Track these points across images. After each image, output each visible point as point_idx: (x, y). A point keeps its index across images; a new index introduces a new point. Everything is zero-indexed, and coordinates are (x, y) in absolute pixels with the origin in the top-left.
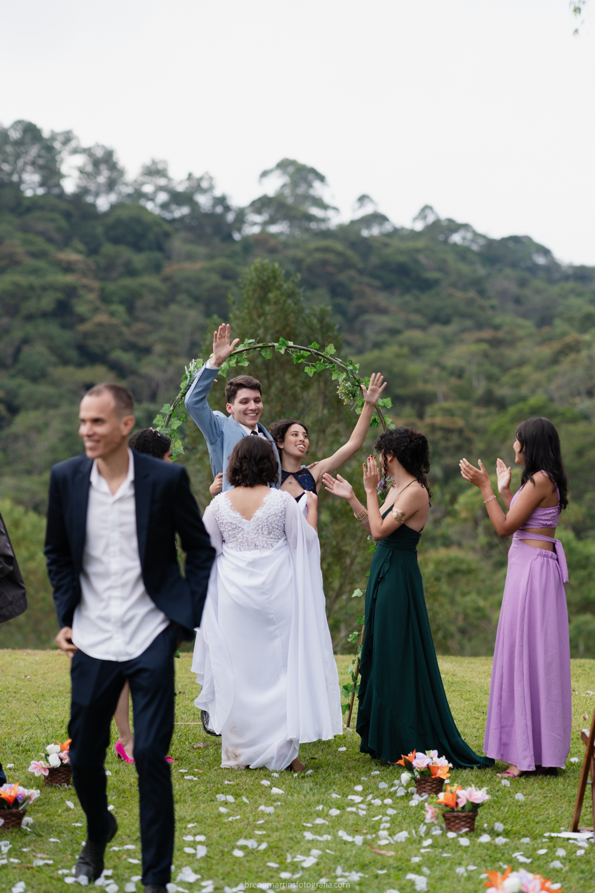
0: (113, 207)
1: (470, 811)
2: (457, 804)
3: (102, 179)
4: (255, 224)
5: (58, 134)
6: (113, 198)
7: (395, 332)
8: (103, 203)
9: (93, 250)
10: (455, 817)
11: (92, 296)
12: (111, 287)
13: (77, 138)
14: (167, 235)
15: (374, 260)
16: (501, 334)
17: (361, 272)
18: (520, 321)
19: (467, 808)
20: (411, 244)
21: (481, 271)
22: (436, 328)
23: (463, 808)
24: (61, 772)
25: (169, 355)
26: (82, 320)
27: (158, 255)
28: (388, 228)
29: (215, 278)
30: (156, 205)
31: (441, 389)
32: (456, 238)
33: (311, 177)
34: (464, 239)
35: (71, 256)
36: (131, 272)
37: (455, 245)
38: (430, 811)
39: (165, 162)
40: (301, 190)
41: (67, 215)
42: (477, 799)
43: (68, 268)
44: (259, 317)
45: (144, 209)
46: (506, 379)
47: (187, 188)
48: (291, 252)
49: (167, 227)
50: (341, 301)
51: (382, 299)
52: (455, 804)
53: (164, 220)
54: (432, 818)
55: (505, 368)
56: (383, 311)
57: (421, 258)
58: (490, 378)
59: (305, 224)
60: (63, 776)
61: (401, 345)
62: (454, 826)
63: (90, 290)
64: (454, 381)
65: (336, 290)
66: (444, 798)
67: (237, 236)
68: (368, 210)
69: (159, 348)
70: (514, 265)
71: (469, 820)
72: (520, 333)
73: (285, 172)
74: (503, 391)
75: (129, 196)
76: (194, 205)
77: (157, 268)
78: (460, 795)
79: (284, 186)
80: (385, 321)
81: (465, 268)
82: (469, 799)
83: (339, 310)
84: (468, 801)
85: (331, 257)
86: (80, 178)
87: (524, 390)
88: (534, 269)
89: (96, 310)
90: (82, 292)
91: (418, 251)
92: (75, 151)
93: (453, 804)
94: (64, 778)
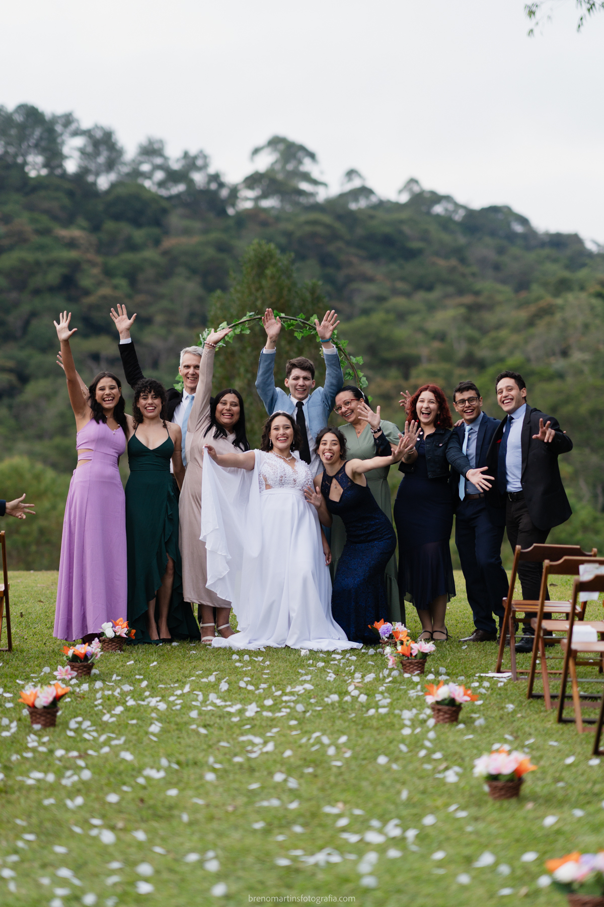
0: (113, 186)
1: (420, 659)
2: (411, 654)
3: (101, 160)
4: (247, 199)
5: (59, 117)
6: (112, 177)
7: (381, 299)
8: (103, 182)
9: (96, 228)
10: (410, 663)
11: (95, 271)
12: (113, 261)
13: (77, 121)
14: (164, 211)
15: (360, 231)
16: (481, 299)
17: (348, 243)
18: (500, 287)
19: (418, 657)
20: (396, 216)
21: (462, 240)
22: (421, 295)
23: (416, 656)
24: (115, 642)
25: (170, 324)
26: (87, 293)
27: (156, 231)
28: (374, 199)
29: (211, 252)
30: (153, 183)
31: (424, 352)
32: (438, 209)
33: (300, 154)
34: (446, 210)
35: (75, 232)
36: (132, 246)
37: (438, 216)
38: (391, 660)
39: (161, 142)
40: (290, 167)
41: (71, 194)
42: (425, 650)
43: (72, 244)
44: (257, 290)
45: (142, 187)
46: (485, 341)
47: (183, 166)
48: (283, 226)
49: (165, 204)
50: (330, 271)
51: (368, 268)
52: (409, 653)
53: (161, 197)
54: (393, 664)
55: (484, 331)
56: (370, 280)
57: (406, 229)
58: (472, 341)
59: (296, 198)
60: (117, 645)
61: (388, 311)
62: (409, 669)
63: (93, 264)
64: (436, 345)
65: (325, 260)
66: (402, 650)
67: (231, 211)
68: (356, 183)
69: (159, 318)
70: (493, 234)
71: (420, 665)
72: (499, 298)
73: (275, 150)
74: (482, 352)
75: (128, 175)
76: (190, 183)
77: (157, 242)
78: (413, 647)
79: (276, 162)
80: (372, 289)
81: (446, 238)
82: (419, 649)
83: (329, 279)
84: (419, 651)
85: (320, 229)
86: (81, 158)
87: (503, 352)
88: (512, 237)
89: (99, 284)
90: (85, 266)
91: (402, 222)
92: (76, 133)
93: (408, 654)
94: (117, 647)
